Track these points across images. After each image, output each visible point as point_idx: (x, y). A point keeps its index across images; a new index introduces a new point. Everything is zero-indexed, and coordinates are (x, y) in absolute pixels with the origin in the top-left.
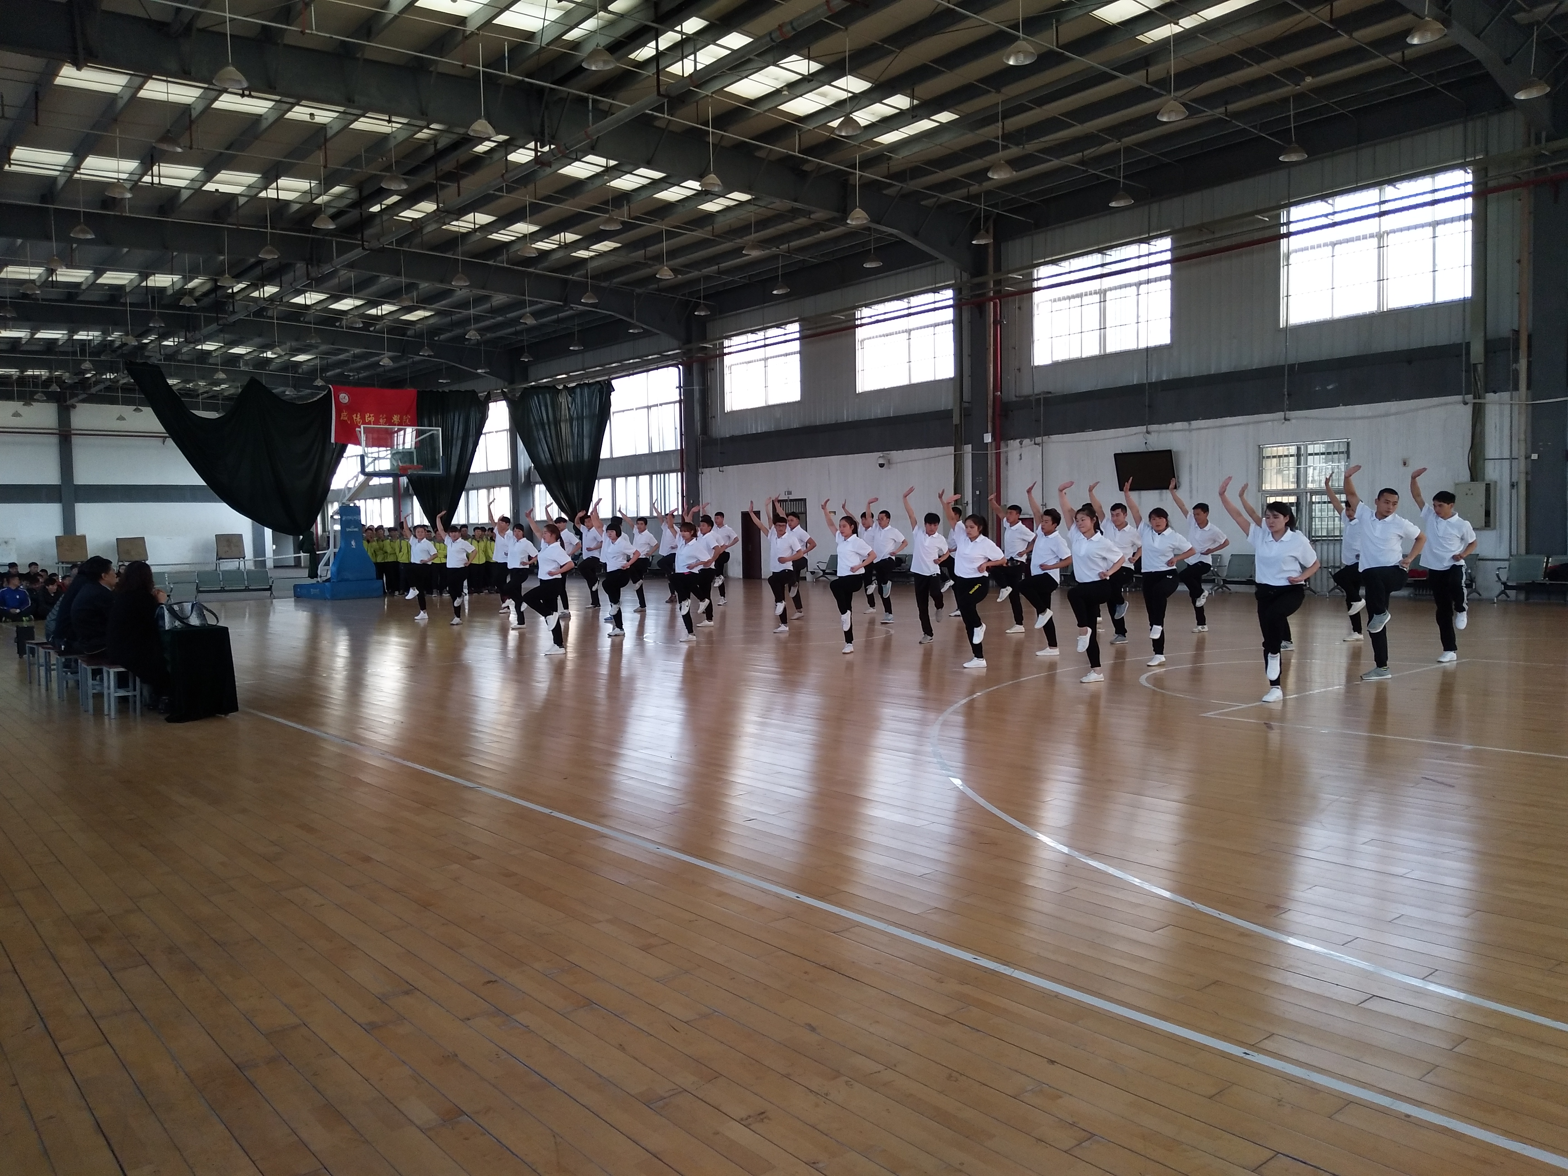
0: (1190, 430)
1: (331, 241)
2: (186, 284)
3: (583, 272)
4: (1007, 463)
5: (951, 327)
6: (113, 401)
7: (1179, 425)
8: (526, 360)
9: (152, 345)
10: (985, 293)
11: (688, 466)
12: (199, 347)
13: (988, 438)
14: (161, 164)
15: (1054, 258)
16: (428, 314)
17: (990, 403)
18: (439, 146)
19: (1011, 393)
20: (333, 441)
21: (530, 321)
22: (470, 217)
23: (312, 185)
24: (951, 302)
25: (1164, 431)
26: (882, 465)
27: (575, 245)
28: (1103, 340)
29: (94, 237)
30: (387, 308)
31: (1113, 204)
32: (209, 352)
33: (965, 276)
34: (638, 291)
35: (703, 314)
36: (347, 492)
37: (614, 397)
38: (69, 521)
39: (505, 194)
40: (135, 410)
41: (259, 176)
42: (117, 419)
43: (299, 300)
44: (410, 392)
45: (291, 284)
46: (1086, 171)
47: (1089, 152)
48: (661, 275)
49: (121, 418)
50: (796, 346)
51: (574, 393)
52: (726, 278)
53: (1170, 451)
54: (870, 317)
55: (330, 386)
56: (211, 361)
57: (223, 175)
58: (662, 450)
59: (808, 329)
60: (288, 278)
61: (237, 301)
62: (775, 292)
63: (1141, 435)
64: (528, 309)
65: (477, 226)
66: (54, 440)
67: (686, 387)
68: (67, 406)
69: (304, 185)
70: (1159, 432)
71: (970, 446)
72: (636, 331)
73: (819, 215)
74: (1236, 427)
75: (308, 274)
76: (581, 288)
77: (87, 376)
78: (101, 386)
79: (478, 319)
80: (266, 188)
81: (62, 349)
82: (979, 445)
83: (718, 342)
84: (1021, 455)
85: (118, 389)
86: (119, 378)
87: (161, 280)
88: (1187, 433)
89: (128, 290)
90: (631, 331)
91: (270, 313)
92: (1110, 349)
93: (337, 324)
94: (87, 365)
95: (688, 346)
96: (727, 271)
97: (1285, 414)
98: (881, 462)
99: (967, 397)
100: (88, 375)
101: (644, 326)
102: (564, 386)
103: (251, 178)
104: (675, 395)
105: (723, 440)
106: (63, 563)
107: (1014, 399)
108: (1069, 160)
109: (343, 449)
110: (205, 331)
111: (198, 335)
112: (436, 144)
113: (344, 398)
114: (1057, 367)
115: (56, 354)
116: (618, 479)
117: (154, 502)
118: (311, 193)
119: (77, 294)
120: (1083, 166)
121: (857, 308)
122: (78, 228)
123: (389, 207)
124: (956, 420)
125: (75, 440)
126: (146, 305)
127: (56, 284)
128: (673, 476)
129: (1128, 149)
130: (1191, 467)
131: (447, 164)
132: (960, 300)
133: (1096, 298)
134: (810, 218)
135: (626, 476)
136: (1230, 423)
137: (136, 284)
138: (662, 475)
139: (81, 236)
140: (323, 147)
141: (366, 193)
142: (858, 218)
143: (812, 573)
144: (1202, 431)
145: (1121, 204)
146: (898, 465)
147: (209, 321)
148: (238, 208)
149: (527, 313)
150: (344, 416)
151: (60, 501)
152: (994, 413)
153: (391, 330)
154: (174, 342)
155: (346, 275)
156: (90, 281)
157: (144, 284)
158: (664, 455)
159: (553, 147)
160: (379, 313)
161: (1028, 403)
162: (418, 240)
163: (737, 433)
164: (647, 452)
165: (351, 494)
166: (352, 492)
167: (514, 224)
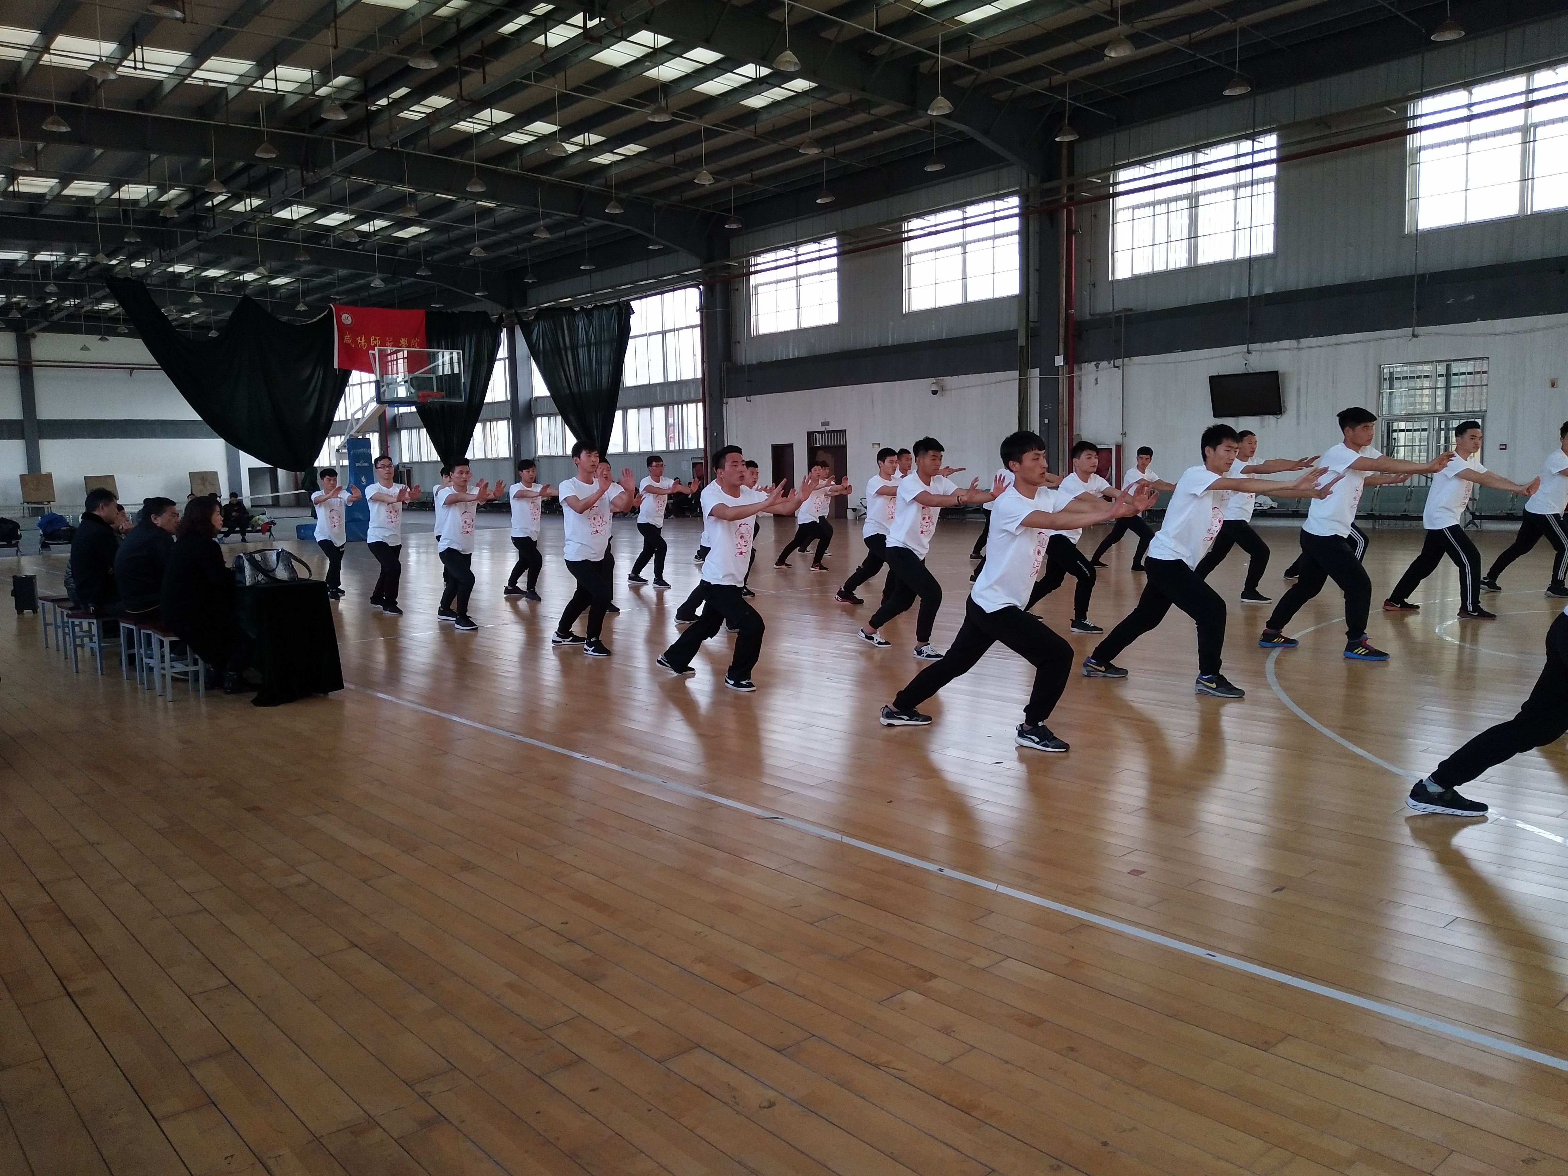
0: (1299, 349)
1: (330, 142)
2: (160, 197)
3: (601, 181)
4: (1080, 388)
5: (1016, 238)
6: (76, 330)
7: (1285, 343)
8: (530, 281)
9: (120, 267)
10: (1057, 200)
11: (711, 396)
12: (171, 269)
13: (1059, 361)
14: (144, 48)
15: (1141, 158)
16: (423, 230)
17: (1062, 321)
18: (463, 24)
19: (1084, 311)
20: (336, 366)
21: (544, 235)
22: (485, 114)
23: (314, 74)
24: (1017, 211)
25: (1268, 351)
26: (935, 393)
27: (598, 149)
28: (1193, 251)
29: (69, 130)
30: (379, 224)
31: (1227, 93)
32: (181, 275)
33: (1033, 181)
34: (660, 202)
35: (734, 226)
36: (354, 423)
37: (633, 319)
38: (33, 458)
39: (533, 83)
40: (100, 339)
41: (254, 63)
42: (82, 349)
43: (284, 214)
44: (419, 315)
45: (283, 192)
46: (1194, 55)
47: (1199, 34)
48: (699, 180)
49: (85, 348)
50: (833, 263)
51: (592, 315)
52: (760, 187)
53: (1277, 372)
54: (922, 229)
55: (332, 305)
56: (183, 284)
57: (213, 62)
58: (679, 379)
59: (850, 244)
60: (277, 187)
61: (218, 214)
62: (818, 201)
63: (1240, 356)
64: (542, 222)
65: (493, 124)
66: (14, 372)
67: (705, 309)
68: (27, 335)
69: (304, 75)
70: (1261, 351)
71: (1038, 369)
72: (656, 247)
73: (883, 110)
74: (1355, 345)
75: (303, 180)
76: (604, 198)
77: (48, 302)
78: (63, 314)
79: (482, 234)
80: (261, 78)
81: (20, 272)
82: (1049, 371)
83: (744, 259)
84: (1096, 379)
85: (80, 316)
86: (84, 303)
87: (134, 192)
88: (1295, 352)
89: (97, 201)
90: (651, 247)
91: (251, 230)
92: (1202, 260)
93: (323, 242)
94: (51, 288)
95: (711, 264)
96: (760, 180)
97: (1413, 330)
98: (934, 388)
99: (1032, 316)
100: (50, 301)
101: (665, 243)
102: (582, 308)
103: (244, 66)
104: (696, 319)
105: (750, 367)
106: (28, 503)
107: (1088, 317)
108: (1178, 41)
109: (347, 374)
110: (183, 248)
111: (174, 254)
112: (458, 22)
113: (347, 319)
114: (1137, 280)
115: (15, 276)
116: (629, 411)
117: (121, 438)
118: (313, 84)
119: (40, 207)
120: (1190, 49)
121: (908, 219)
122: (50, 119)
123: (396, 102)
124: (1021, 341)
125: (37, 372)
126: (118, 220)
127: (17, 195)
128: (692, 406)
129: (1243, 31)
130: (1299, 390)
131: (470, 48)
132: (1027, 208)
133: (1185, 203)
134: (869, 113)
135: (639, 407)
136: (1346, 341)
137: (105, 195)
138: (680, 406)
139: (54, 128)
140: (333, 24)
141: (371, 84)
142: (941, 107)
143: (854, 510)
144: (1314, 349)
145: (1238, 91)
146: (953, 391)
147: (186, 238)
148: (228, 102)
149: (541, 226)
150: (348, 339)
151: (23, 438)
152: (1066, 332)
153: (383, 249)
154: (146, 262)
155: (341, 184)
156: (56, 192)
157: (116, 196)
158: (681, 384)
159: (603, 19)
160: (372, 230)
161: (1106, 322)
162: (424, 142)
163: (765, 359)
164: (662, 381)
165: (359, 426)
166: (361, 423)
167: (534, 122)
